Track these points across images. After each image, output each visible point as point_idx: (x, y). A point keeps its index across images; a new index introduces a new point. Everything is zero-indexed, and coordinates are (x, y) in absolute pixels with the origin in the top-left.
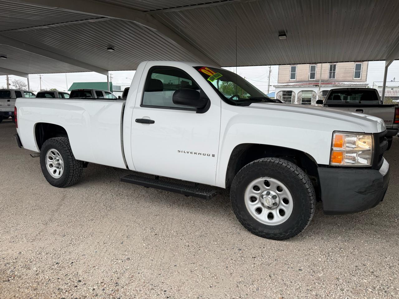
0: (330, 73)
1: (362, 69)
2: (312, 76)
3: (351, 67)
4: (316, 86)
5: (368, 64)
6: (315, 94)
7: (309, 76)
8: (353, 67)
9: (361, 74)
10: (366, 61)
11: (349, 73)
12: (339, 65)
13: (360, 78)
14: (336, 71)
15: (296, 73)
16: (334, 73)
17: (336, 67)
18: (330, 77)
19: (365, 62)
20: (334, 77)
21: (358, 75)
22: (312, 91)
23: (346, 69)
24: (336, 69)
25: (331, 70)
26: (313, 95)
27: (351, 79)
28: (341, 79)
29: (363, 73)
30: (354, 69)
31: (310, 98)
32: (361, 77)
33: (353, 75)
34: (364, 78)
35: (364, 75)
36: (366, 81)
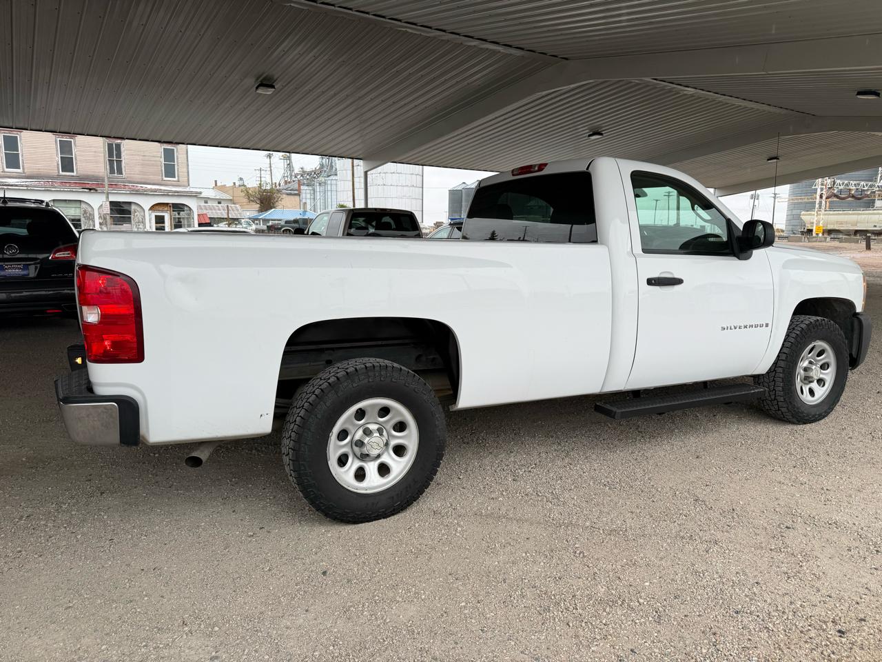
0: (111, 162)
1: (177, 159)
2: (67, 164)
3: (155, 154)
4: (90, 189)
5: (187, 150)
6: (90, 209)
7: (58, 164)
8: (159, 155)
9: (178, 171)
10: (183, 144)
11: (153, 165)
12: (126, 145)
13: (176, 179)
14: (123, 158)
15: (20, 152)
16: (119, 163)
17: (122, 149)
18: (112, 171)
19: (180, 145)
20: (120, 172)
21: (170, 171)
22: (80, 201)
23: (144, 156)
24: (123, 154)
25: (111, 154)
26: (85, 212)
27: (158, 178)
28: (137, 177)
29: (179, 168)
30: (161, 157)
31: (77, 218)
32: (178, 177)
33: (162, 170)
34: (183, 179)
35: (183, 172)
36: (189, 185)
